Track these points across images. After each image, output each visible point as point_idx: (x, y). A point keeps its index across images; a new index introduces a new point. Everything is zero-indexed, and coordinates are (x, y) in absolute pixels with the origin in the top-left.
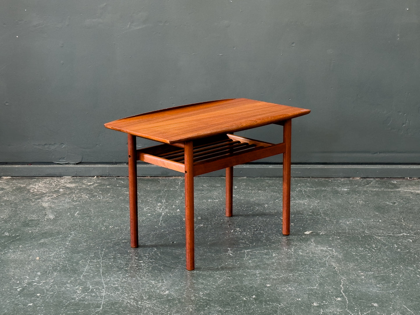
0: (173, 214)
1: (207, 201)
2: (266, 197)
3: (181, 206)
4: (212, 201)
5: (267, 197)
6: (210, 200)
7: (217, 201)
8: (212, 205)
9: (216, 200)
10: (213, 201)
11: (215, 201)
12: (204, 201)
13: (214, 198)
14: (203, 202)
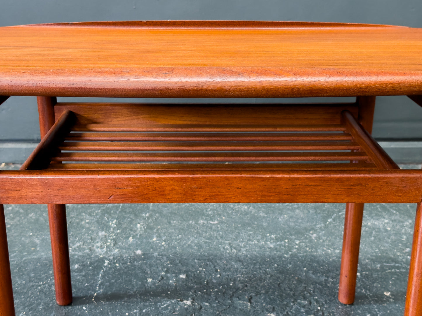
0: (126, 263)
1: (197, 223)
2: (306, 212)
3: (146, 238)
4: (205, 222)
5: (309, 212)
6: (202, 219)
7: (216, 222)
8: (206, 232)
9: (214, 221)
10: (207, 223)
11: (212, 222)
12: (191, 222)
13: (208, 215)
14: (188, 226)
